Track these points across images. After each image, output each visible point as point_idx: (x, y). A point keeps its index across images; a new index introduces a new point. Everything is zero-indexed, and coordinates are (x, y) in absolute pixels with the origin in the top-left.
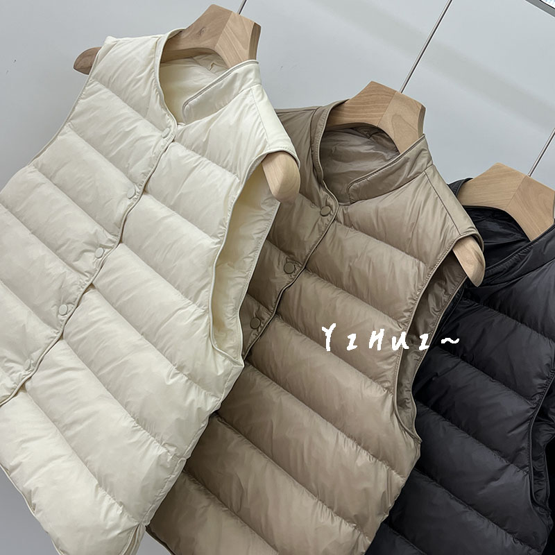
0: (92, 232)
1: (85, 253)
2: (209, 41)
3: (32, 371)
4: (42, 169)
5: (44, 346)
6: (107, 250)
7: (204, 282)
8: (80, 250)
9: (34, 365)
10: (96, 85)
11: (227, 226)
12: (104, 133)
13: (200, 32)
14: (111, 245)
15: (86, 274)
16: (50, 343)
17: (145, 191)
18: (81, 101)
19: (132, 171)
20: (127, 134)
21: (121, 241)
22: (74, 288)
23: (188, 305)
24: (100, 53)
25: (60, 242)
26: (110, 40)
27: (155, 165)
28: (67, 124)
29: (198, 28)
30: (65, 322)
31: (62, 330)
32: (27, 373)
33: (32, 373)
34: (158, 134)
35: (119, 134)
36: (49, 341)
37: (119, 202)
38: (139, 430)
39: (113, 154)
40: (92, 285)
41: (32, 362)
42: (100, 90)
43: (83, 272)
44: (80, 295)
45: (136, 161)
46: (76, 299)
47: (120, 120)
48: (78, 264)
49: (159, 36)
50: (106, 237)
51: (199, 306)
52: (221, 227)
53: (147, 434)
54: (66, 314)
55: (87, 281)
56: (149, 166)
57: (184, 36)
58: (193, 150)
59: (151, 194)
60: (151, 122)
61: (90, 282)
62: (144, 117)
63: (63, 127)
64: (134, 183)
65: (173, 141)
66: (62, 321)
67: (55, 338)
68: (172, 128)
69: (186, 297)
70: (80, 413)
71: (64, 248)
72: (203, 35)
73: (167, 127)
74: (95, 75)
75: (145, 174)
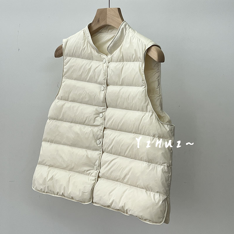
0: (95, 110)
1: (96, 118)
2: (104, 22)
3: (99, 169)
5: (98, 158)
6: (103, 113)
7: (147, 103)
8: (94, 118)
9: (98, 167)
10: (68, 58)
11: (145, 80)
12: (80, 73)
13: (98, 21)
14: (104, 110)
15: (100, 125)
16: (100, 156)
17: (107, 85)
18: (65, 67)
19: (99, 81)
20: (90, 69)
21: (107, 107)
22: (99, 132)
23: (145, 114)
24: (63, 46)
25: (84, 120)
26: (64, 41)
27: (106, 73)
28: (63, 78)
30: (101, 146)
31: (102, 150)
32: (97, 171)
33: (99, 170)
34: (101, 63)
35: (86, 71)
36: (99, 156)
37: (100, 94)
38: (150, 165)
39: (88, 79)
40: (105, 128)
41: (97, 166)
42: (70, 59)
44: (102, 134)
45: (99, 76)
46: (101, 136)
47: (84, 66)
48: (96, 123)
49: (83, 29)
50: (100, 109)
51: (149, 112)
52: (143, 81)
53: (154, 164)
54: (100, 143)
55: (102, 127)
56: (104, 75)
57: (93, 25)
58: (119, 62)
59: (110, 85)
60: (97, 61)
61: (103, 127)
62: (93, 60)
63: (62, 80)
64: (102, 84)
65: (109, 63)
67: (101, 153)
68: (106, 58)
69: (143, 111)
70: (125, 172)
71: (87, 121)
72: (100, 21)
73: (104, 59)
74: (66, 55)
75: (104, 79)
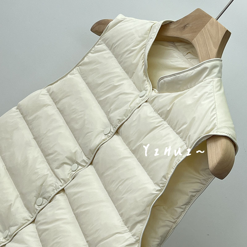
0: (74, 151)
1: (65, 165)
2: (190, 35)
3: (8, 240)
4: (52, 95)
5: (20, 224)
6: (80, 167)
7: (142, 218)
8: (62, 162)
9: (10, 236)
10: (103, 46)
11: (168, 180)
12: (100, 82)
13: (185, 27)
14: (84, 164)
15: (61, 180)
16: (25, 224)
17: (117, 132)
18: (90, 54)
19: (111, 115)
20: (115, 87)
21: (91, 164)
22: (51, 188)
24: (111, 24)
25: (50, 152)
26: (120, 17)
27: (129, 114)
28: (76, 68)
29: (184, 23)
30: (38, 211)
31: (35, 216)
32: (4, 240)
33: (7, 242)
34: (137, 93)
35: (109, 86)
36: (24, 222)
37: (97, 135)
39: (102, 99)
40: (63, 190)
41: (9, 234)
42: (104, 50)
43: (60, 178)
44: (53, 195)
45: (116, 109)
46: (50, 197)
47: (113, 75)
48: (58, 171)
49: (155, 22)
50: (82, 157)
51: (133, 235)
54: (41, 205)
55: (61, 186)
56: (124, 115)
57: (172, 26)
58: (159, 114)
59: (121, 136)
60: (134, 83)
61: (62, 188)
62: (130, 78)
63: (73, 69)
64: (111, 124)
65: (146, 101)
66: (37, 210)
67: (29, 220)
68: (148, 92)
69: (126, 225)
71: (51, 156)
72: (186, 29)
73: (144, 90)
74: (104, 39)
75: (120, 120)
